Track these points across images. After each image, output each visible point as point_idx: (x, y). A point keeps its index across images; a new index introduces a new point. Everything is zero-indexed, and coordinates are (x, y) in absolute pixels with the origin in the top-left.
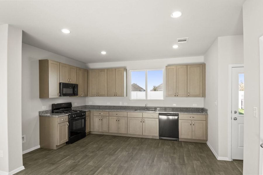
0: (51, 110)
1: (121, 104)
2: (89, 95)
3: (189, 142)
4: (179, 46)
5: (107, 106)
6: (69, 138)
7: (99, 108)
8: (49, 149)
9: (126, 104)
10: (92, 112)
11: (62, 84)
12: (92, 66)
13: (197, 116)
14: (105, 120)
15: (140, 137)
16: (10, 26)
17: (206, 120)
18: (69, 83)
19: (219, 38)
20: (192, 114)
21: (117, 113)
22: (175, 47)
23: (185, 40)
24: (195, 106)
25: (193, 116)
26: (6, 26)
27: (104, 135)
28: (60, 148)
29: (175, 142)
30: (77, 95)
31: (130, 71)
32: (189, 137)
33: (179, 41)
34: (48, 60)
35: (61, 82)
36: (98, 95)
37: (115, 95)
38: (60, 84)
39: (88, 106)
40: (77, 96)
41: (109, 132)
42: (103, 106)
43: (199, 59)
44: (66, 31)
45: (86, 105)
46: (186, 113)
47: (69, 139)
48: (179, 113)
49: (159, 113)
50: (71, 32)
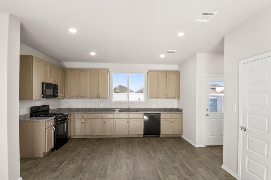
0: (30, 114)
1: (102, 106)
2: (66, 96)
3: (168, 137)
4: (165, 56)
5: (87, 108)
6: (55, 143)
7: (78, 110)
8: (34, 158)
9: (108, 106)
10: (72, 115)
11: (44, 84)
12: (69, 65)
13: (175, 115)
14: (88, 123)
15: (126, 137)
16: (11, 16)
17: (182, 118)
18: (50, 83)
19: (198, 54)
20: (171, 113)
21: (102, 115)
22: (162, 56)
23: (173, 52)
24: (170, 106)
25: (172, 115)
26: (7, 15)
27: (87, 138)
28: (47, 155)
29: (158, 138)
30: (57, 96)
31: (112, 73)
32: (169, 133)
33: (168, 52)
34: (32, 57)
35: (43, 82)
36: (78, 97)
37: (99, 97)
38: (43, 83)
39: (64, 109)
40: (56, 98)
41: (93, 135)
42: (83, 108)
43: (175, 68)
44: (73, 31)
45: (60, 108)
46: (167, 113)
47: (54, 145)
48: (161, 113)
49: (144, 114)
50: (77, 32)
